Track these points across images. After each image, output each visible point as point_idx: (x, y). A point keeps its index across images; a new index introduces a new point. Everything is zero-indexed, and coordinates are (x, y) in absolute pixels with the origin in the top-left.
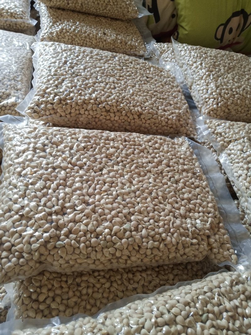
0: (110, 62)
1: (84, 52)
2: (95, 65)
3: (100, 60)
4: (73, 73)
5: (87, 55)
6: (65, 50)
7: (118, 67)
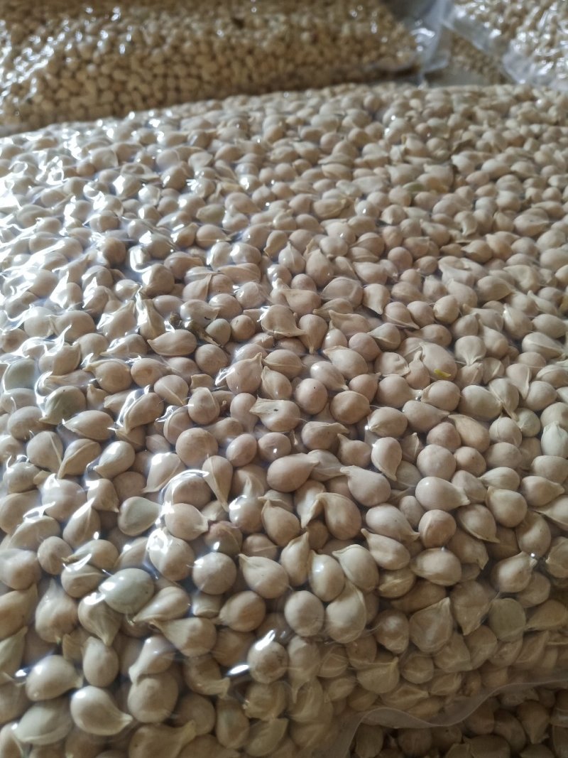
0: (371, 151)
1: (206, 141)
2: (308, 207)
3: (313, 161)
4: (198, 333)
5: (234, 157)
6: (92, 170)
7: (432, 171)
